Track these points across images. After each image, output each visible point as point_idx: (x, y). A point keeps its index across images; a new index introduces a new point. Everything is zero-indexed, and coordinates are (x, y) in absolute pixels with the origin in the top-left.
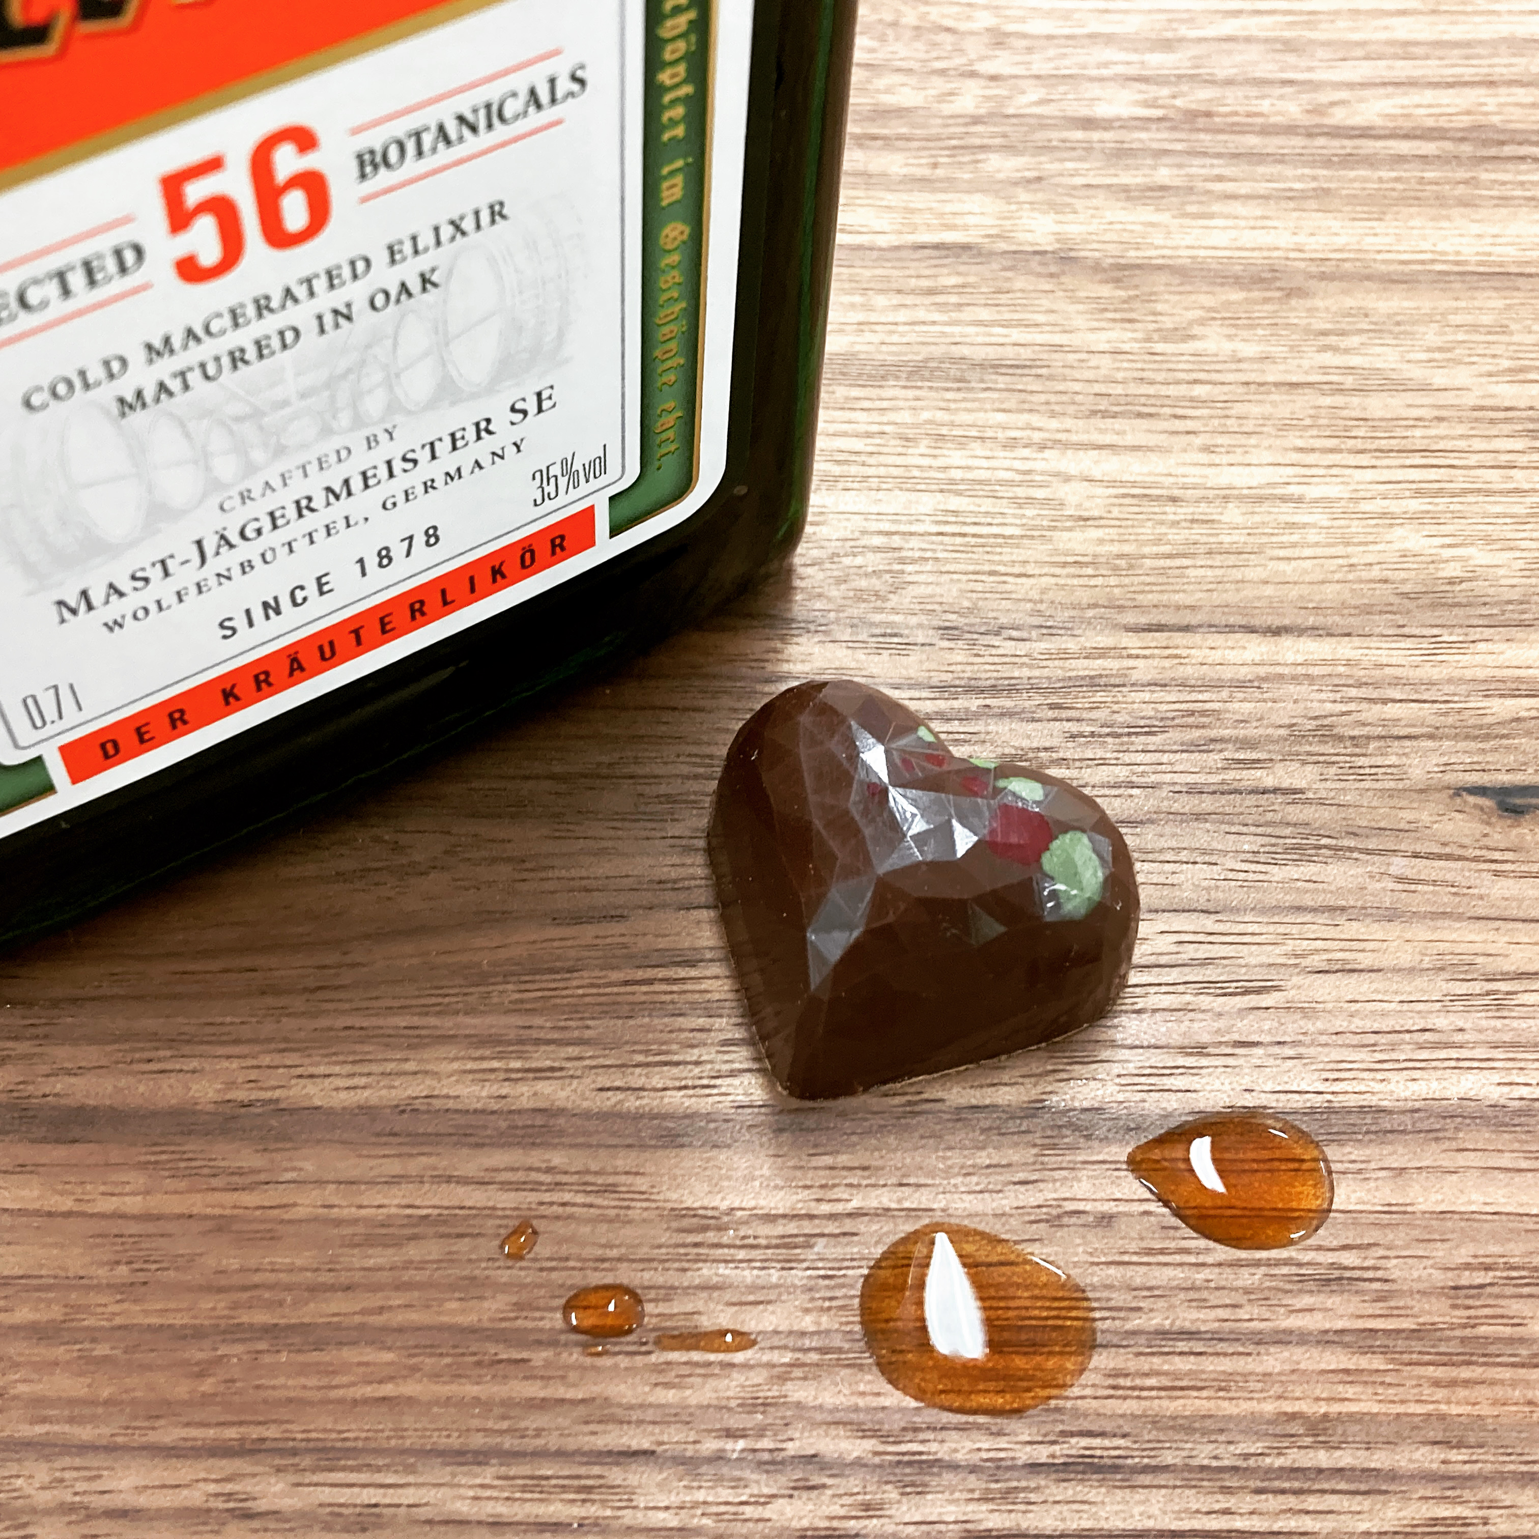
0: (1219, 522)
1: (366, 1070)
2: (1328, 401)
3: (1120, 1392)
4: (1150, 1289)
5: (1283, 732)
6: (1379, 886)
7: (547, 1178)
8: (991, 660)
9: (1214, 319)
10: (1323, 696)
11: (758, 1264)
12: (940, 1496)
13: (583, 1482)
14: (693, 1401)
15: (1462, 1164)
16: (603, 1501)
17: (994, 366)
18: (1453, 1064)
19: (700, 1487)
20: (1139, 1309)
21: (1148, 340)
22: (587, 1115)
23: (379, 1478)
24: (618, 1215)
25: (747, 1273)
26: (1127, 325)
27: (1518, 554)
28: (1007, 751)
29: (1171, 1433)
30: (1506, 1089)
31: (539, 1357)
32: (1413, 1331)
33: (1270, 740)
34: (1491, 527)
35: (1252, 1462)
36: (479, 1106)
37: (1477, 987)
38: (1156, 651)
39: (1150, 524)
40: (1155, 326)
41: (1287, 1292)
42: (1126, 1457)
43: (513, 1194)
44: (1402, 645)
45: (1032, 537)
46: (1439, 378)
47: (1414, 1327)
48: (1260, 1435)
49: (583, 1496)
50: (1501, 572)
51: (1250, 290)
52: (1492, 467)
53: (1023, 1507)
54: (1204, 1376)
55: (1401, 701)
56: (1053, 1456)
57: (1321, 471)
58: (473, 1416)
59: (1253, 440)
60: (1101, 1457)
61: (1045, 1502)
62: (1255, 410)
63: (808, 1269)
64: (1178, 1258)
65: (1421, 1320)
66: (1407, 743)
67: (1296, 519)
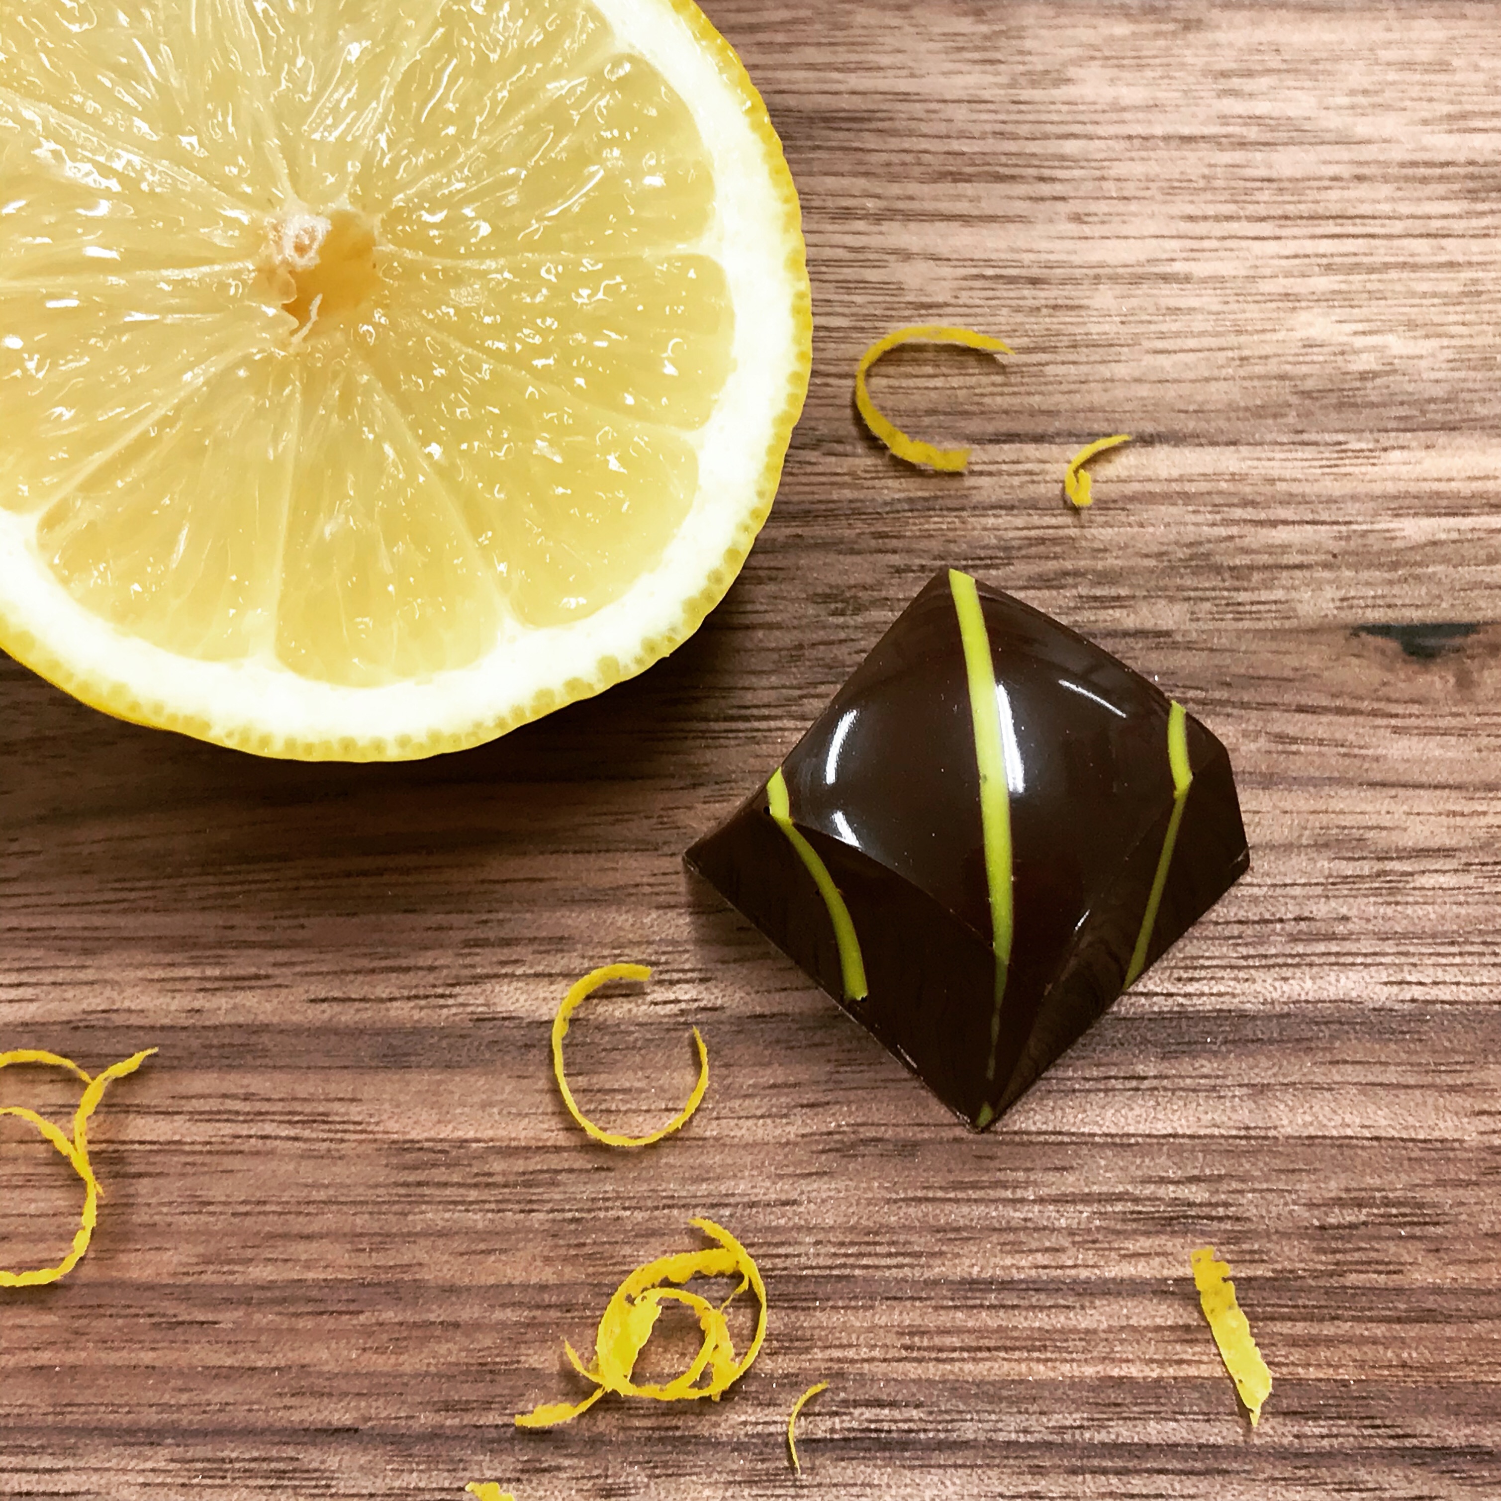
0: (1088, 308)
1: (33, 980)
2: (1227, 157)
3: (915, 1354)
4: (957, 1230)
5: (1152, 563)
6: (1253, 746)
7: (246, 1107)
8: (804, 479)
9: (1093, 58)
10: (1200, 518)
11: (493, 1206)
12: (694, 1478)
13: (273, 1465)
14: (407, 1368)
15: (1337, 1078)
16: (295, 1487)
17: (825, 120)
18: (1333, 959)
19: (412, 1471)
20: (941, 1254)
21: (1012, 86)
22: (297, 1031)
23: (32, 1461)
24: (329, 1150)
25: (478, 1216)
26: (988, 67)
27: (1445, 342)
28: (819, 591)
29: (973, 1402)
30: (1395, 989)
31: (228, 1318)
32: (1268, 1279)
33: (1133, 571)
34: (1416, 309)
35: (1068, 1437)
36: (167, 1021)
37: (1366, 868)
38: (1004, 467)
39: (1004, 311)
40: (1021, 68)
41: (1118, 1233)
42: (918, 1431)
43: (203, 1126)
44: (1300, 455)
45: (862, 329)
46: (1362, 128)
47: (1270, 1274)
48: (1078, 1404)
49: (273, 1482)
50: (1423, 364)
51: (1136, 21)
52: (1421, 236)
53: (792, 1491)
54: (1015, 1334)
55: (1293, 523)
56: (833, 1430)
57: (1214, 244)
58: (145, 1389)
59: (1133, 207)
60: (889, 1431)
61: (819, 1485)
62: (1138, 169)
63: (552, 1211)
64: (992, 1194)
65: (1279, 1267)
66: (1298, 573)
67: (1183, 303)
